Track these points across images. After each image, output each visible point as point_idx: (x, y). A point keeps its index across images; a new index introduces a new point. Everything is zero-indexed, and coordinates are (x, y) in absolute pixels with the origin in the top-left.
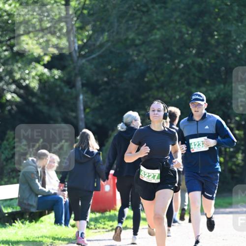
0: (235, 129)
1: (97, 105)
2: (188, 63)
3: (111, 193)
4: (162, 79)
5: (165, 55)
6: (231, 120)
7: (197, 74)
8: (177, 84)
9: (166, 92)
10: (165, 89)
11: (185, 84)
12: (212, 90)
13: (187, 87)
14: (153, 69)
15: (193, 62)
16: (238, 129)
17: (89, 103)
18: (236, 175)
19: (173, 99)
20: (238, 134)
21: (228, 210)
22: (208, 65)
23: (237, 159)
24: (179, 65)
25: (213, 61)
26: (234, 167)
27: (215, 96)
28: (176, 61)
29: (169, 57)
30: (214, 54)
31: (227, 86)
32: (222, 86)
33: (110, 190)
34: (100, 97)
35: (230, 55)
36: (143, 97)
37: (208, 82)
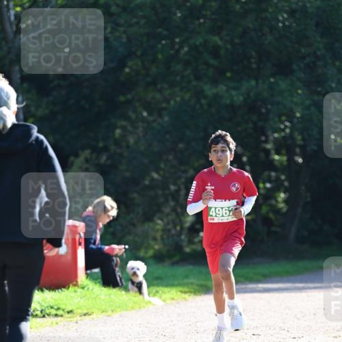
0: (273, 152)
1: (47, 112)
2: (198, 43)
3: (69, 257)
4: (154, 70)
5: (160, 30)
6: (267, 137)
7: (212, 62)
8: (178, 78)
9: (160, 91)
10: (159, 86)
11: (192, 77)
12: (235, 89)
13: (194, 83)
14: (139, 53)
15: (206, 42)
16: (278, 153)
17: (33, 109)
18: (273, 229)
19: (172, 102)
20: (278, 161)
21: (261, 286)
22: (229, 46)
23: (277, 201)
24: (181, 47)
25: (237, 41)
26: (271, 215)
27: (241, 98)
28: (177, 40)
29: (165, 33)
30: (241, 29)
31: (260, 81)
32: (253, 83)
33: (67, 253)
34: (51, 98)
35: (266, 30)
36: (122, 98)
37: (228, 74)
